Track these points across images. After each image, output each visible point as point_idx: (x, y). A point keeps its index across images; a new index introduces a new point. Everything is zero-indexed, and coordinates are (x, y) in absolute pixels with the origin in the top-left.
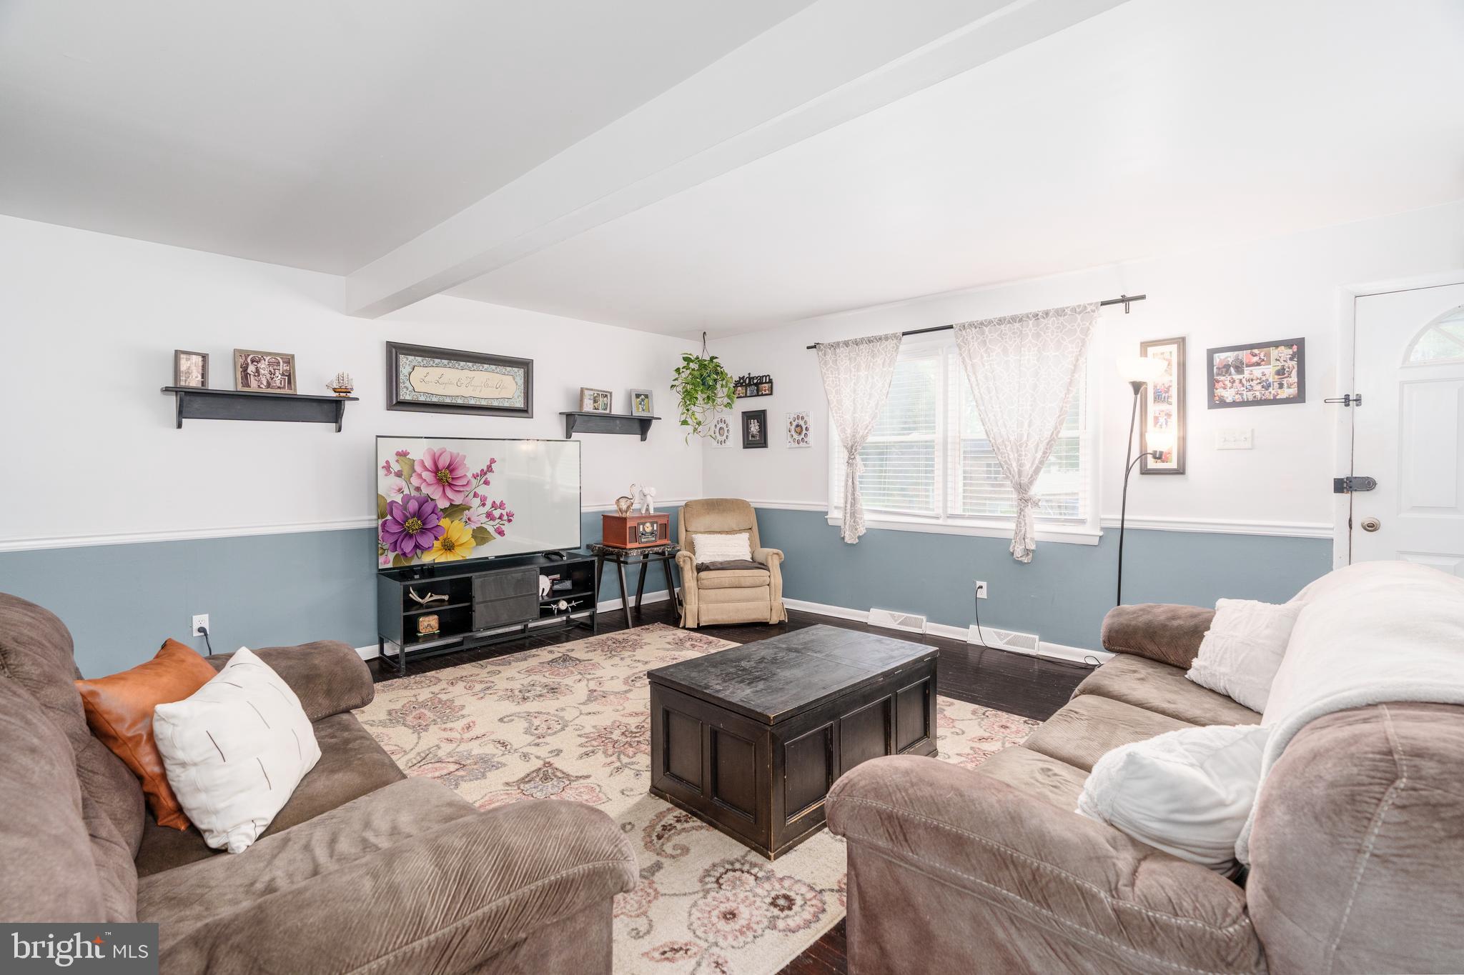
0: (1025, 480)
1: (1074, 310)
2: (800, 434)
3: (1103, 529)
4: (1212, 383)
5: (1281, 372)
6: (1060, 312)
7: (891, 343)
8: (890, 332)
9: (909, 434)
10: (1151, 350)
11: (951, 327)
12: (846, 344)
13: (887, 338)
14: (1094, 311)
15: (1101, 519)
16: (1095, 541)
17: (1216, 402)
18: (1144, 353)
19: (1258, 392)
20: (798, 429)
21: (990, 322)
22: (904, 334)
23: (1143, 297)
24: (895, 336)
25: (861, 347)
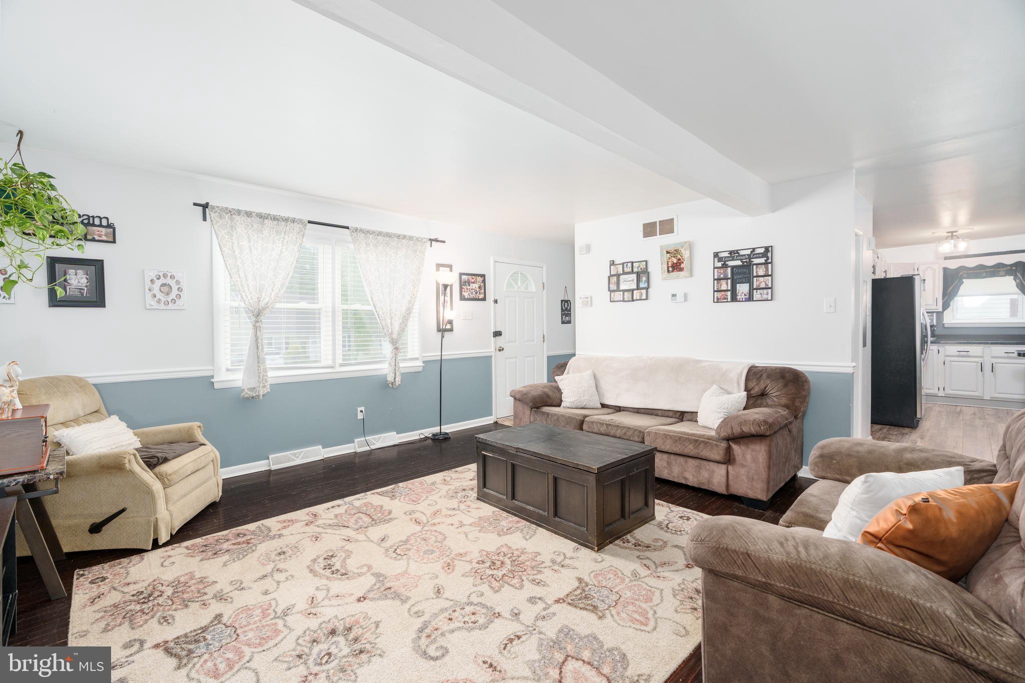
0: (395, 336)
1: (417, 239)
2: (168, 294)
3: (424, 362)
4: (461, 289)
5: (480, 287)
6: (411, 238)
7: (297, 227)
8: (297, 217)
9: (297, 302)
10: (441, 268)
11: (347, 228)
12: (249, 214)
13: (293, 221)
14: (425, 242)
15: (423, 357)
16: (420, 369)
17: (463, 298)
18: (438, 269)
19: (473, 295)
20: (165, 289)
21: (374, 232)
22: (310, 222)
23: (444, 242)
24: (301, 221)
25: (266, 221)
